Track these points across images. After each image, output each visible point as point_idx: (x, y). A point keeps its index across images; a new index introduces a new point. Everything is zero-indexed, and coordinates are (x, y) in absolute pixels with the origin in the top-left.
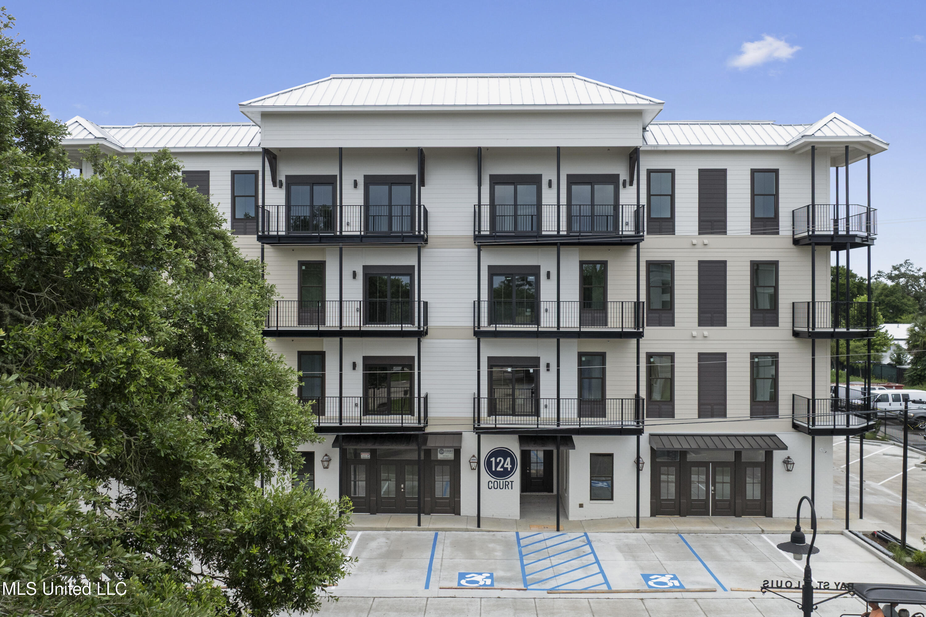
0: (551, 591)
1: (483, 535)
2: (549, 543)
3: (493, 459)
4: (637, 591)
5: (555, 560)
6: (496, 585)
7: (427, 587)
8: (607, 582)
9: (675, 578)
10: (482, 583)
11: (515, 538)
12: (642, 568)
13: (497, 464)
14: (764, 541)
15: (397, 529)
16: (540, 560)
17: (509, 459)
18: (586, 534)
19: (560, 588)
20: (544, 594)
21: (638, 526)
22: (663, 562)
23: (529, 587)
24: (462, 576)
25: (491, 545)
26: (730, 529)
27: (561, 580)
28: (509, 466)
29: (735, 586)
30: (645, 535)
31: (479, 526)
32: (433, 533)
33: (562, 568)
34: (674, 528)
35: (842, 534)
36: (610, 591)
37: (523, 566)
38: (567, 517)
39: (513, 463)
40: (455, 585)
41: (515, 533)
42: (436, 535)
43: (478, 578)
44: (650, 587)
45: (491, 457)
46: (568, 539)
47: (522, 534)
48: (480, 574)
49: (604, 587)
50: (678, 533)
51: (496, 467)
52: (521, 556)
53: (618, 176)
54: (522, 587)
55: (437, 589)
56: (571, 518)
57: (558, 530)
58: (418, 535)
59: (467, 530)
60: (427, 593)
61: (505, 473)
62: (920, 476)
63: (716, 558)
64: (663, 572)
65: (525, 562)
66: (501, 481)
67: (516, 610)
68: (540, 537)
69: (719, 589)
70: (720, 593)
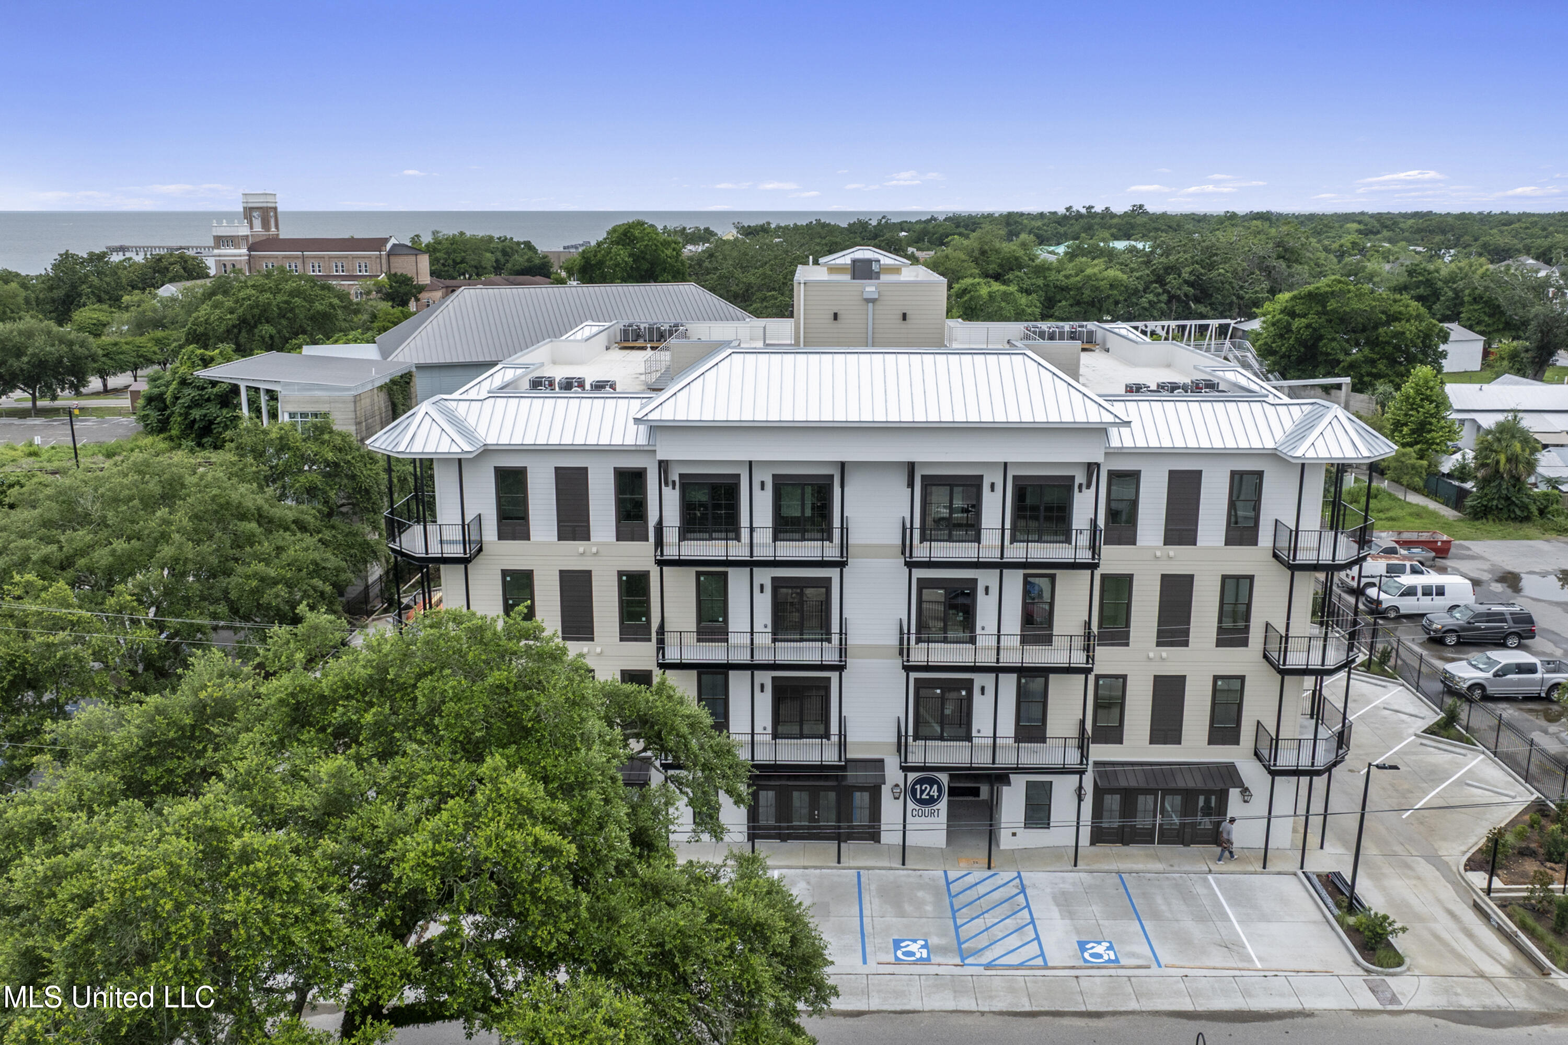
0: (988, 966)
1: (909, 876)
2: (981, 889)
3: (918, 787)
4: (1073, 968)
5: (990, 919)
6: (934, 959)
7: (865, 962)
8: (1042, 954)
9: (1110, 948)
10: (918, 955)
11: (943, 882)
12: (1078, 932)
13: (922, 792)
14: (1210, 887)
15: (816, 868)
16: (973, 919)
17: (935, 787)
18: (1019, 876)
19: (996, 962)
20: (981, 970)
21: (1075, 865)
22: (1101, 922)
23: (967, 962)
24: (897, 944)
25: (920, 894)
26: (1176, 868)
27: (997, 950)
28: (936, 794)
29: (1170, 963)
30: (1082, 875)
31: (904, 864)
32: (854, 872)
33: (997, 932)
34: (1114, 866)
35: (1295, 874)
36: (1046, 967)
37: (957, 928)
38: (998, 846)
39: (940, 790)
40: (893, 960)
41: (942, 873)
42: (859, 874)
43: (914, 947)
44: (1086, 961)
45: (915, 784)
46: (1001, 882)
47: (952, 875)
48: (915, 941)
49: (1039, 961)
50: (1118, 873)
51: (921, 793)
52: (954, 912)
53: (1072, 478)
54: (958, 961)
55: (875, 965)
56: (1002, 847)
57: (989, 868)
58: (839, 876)
59: (891, 869)
60: (865, 970)
61: (931, 801)
62: (1414, 758)
63: (1156, 916)
64: (1099, 939)
65: (959, 922)
66: (927, 809)
67: (955, 992)
68: (970, 879)
69: (1154, 965)
70: (1155, 970)
